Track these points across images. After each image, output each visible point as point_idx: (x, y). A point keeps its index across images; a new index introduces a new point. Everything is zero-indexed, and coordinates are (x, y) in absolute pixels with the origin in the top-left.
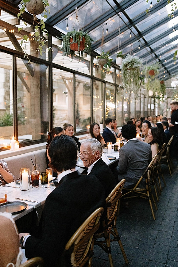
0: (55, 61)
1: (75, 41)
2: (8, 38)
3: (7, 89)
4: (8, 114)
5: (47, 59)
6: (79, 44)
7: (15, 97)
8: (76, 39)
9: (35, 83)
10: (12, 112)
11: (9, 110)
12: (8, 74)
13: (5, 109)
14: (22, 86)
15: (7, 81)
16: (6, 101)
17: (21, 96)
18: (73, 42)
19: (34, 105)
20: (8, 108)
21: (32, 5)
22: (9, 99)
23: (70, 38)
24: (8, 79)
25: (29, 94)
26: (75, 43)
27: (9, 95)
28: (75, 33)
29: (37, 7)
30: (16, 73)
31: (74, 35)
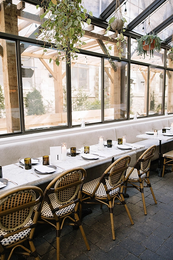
0: (133, 58)
1: (147, 43)
2: (98, 44)
3: (97, 81)
4: (97, 100)
5: (126, 58)
6: (150, 46)
7: (103, 88)
8: (148, 41)
9: (117, 77)
10: (100, 99)
11: (98, 97)
12: (97, 69)
13: (95, 97)
14: (108, 78)
15: (97, 75)
16: (96, 90)
17: (107, 86)
18: (145, 44)
19: (116, 93)
20: (97, 96)
21: (115, 24)
22: (98, 89)
23: (143, 41)
24: (97, 73)
25: (113, 85)
26: (146, 46)
27: (98, 85)
28: (147, 37)
29: (118, 25)
30: (103, 68)
31: (146, 38)
